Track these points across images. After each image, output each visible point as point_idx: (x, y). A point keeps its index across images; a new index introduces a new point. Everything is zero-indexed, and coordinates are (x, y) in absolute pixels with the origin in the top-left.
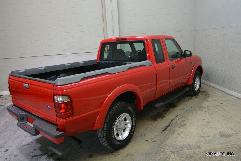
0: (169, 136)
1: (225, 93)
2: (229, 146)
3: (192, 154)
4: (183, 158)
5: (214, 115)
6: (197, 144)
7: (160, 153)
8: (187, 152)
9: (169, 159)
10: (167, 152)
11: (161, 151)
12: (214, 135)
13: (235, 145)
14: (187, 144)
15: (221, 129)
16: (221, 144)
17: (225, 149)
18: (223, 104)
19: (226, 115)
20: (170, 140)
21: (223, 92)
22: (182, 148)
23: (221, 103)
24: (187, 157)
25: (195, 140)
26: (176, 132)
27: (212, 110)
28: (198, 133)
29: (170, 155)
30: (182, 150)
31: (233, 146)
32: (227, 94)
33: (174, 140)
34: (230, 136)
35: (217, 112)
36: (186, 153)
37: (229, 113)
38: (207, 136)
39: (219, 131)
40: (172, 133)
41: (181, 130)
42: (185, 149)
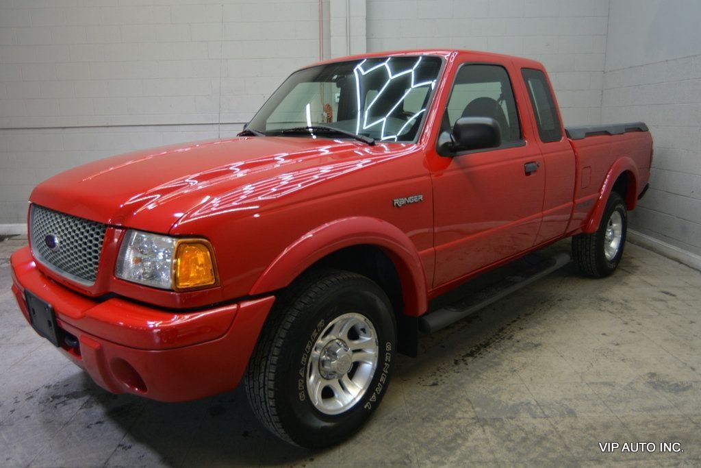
0: (480, 373)
1: (686, 265)
2: (677, 418)
3: (543, 431)
4: (511, 441)
5: (639, 324)
6: (567, 403)
7: (439, 419)
8: (527, 424)
9: (465, 439)
10: (462, 420)
11: (442, 415)
12: (630, 381)
13: (695, 415)
14: (533, 403)
15: (655, 364)
16: (650, 410)
17: (661, 425)
18: (674, 295)
19: (680, 326)
20: (481, 385)
21: (681, 263)
22: (514, 411)
23: (667, 293)
24: (524, 440)
25: (562, 391)
26: (505, 363)
27: (635, 310)
28: (575, 372)
29: (469, 429)
30: (512, 418)
31: (690, 419)
32: (693, 268)
33: (493, 387)
34: (684, 389)
35: (650, 317)
36: (525, 427)
37: (692, 322)
38: (605, 384)
39: (647, 371)
40: (491, 364)
41: (523, 360)
42: (525, 417)
